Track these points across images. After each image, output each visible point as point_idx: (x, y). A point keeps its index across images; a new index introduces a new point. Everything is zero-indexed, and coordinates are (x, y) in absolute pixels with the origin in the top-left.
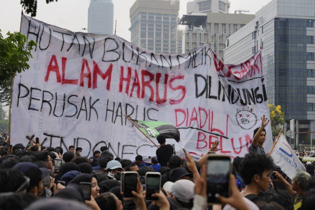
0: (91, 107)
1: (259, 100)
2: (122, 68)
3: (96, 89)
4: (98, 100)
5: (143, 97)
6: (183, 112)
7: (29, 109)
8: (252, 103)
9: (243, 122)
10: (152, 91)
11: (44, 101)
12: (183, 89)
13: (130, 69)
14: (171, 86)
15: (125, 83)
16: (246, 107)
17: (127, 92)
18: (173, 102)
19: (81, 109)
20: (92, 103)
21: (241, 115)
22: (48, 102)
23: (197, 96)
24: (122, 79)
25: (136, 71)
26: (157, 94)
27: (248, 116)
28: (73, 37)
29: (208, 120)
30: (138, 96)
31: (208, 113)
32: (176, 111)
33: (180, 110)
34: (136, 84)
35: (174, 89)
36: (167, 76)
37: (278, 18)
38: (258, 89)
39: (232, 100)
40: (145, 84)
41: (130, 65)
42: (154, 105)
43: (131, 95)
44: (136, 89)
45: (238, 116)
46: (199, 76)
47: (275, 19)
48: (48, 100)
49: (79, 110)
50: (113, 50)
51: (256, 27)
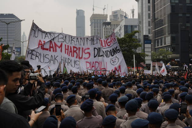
0: (55, 59)
1: (118, 51)
2: (65, 45)
3: (56, 52)
4: (58, 56)
5: (73, 56)
6: (89, 63)
7: (31, 59)
8: (116, 53)
9: (113, 63)
10: (77, 54)
11: (36, 56)
12: (89, 54)
13: (68, 46)
14: (84, 52)
15: (67, 51)
16: (114, 56)
17: (68, 54)
18: (85, 58)
19: (51, 60)
20: (55, 57)
21: (112, 60)
22: (38, 57)
23: (95, 57)
24: (66, 49)
25: (71, 47)
26: (79, 55)
27: (115, 59)
28: (45, 34)
29: (99, 66)
30: (72, 56)
31: (99, 62)
32: (86, 62)
33: (88, 62)
34: (71, 52)
35: (86, 53)
36: (83, 48)
37: (126, 25)
38: (117, 47)
39: (108, 56)
40: (74, 51)
41: (68, 44)
42: (78, 59)
43: (69, 56)
44: (71, 53)
45: (111, 61)
46: (96, 48)
47: (124, 25)
48: (38, 56)
49: (50, 60)
50: (62, 38)
51: (120, 28)
